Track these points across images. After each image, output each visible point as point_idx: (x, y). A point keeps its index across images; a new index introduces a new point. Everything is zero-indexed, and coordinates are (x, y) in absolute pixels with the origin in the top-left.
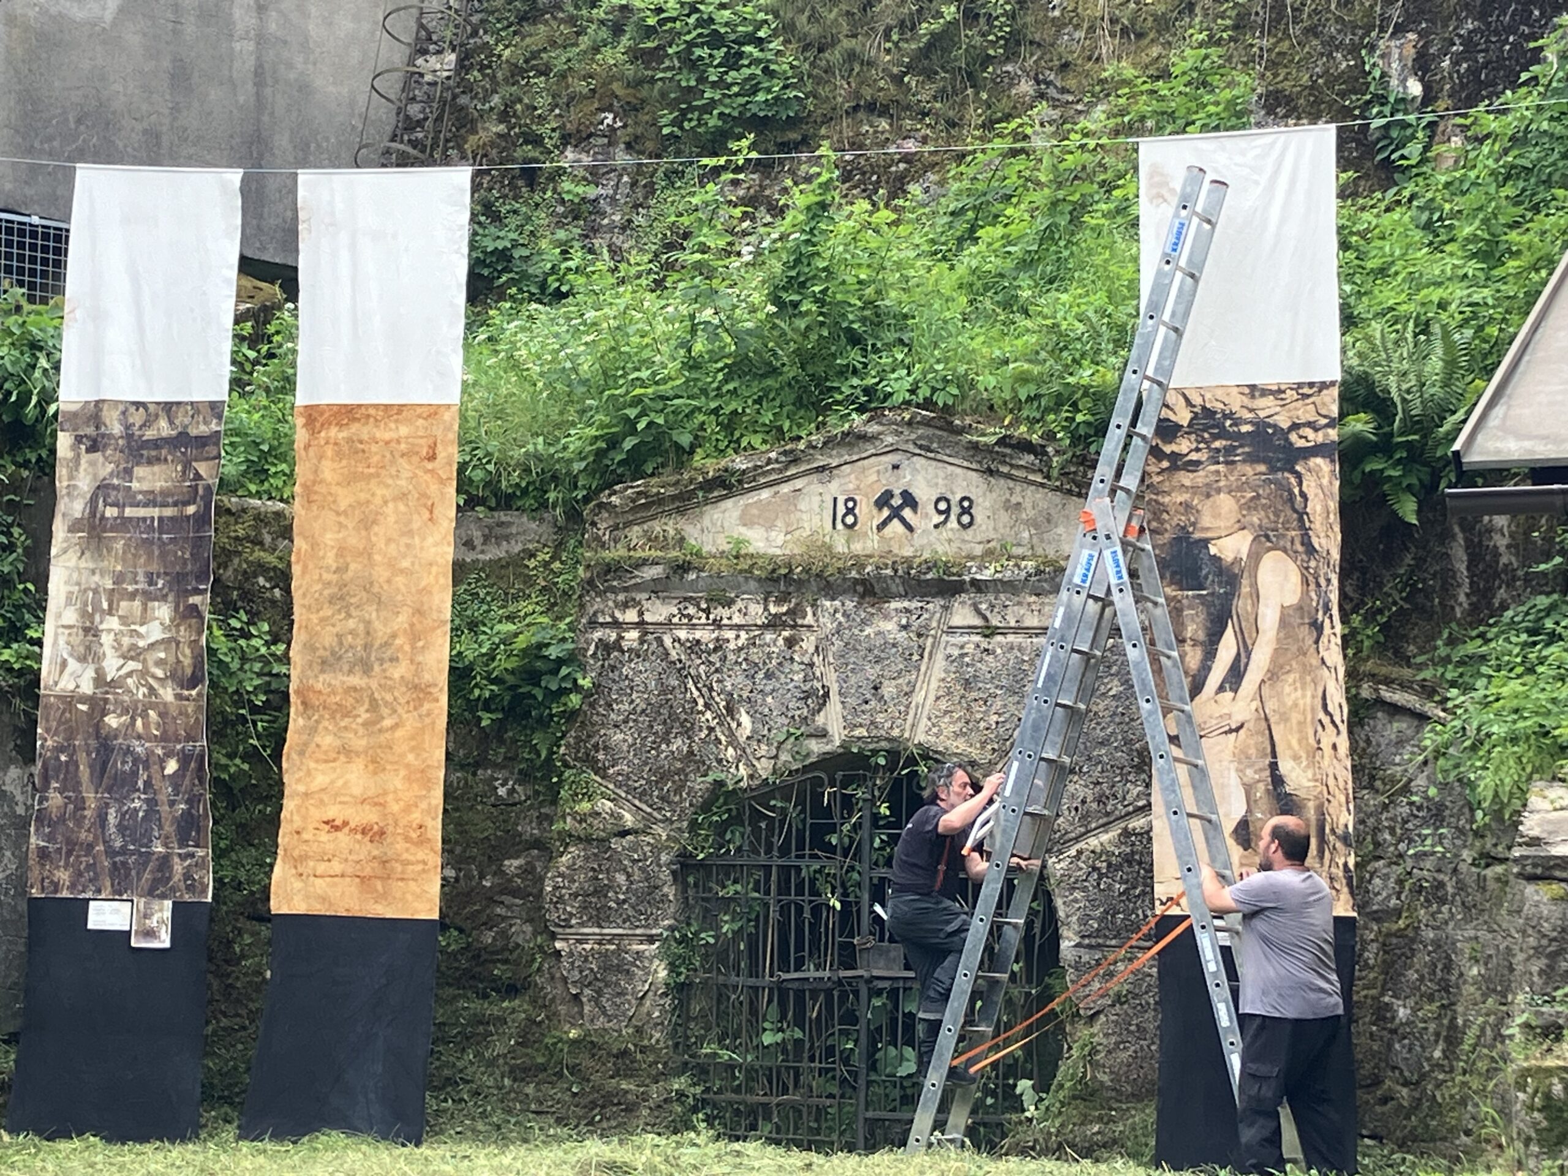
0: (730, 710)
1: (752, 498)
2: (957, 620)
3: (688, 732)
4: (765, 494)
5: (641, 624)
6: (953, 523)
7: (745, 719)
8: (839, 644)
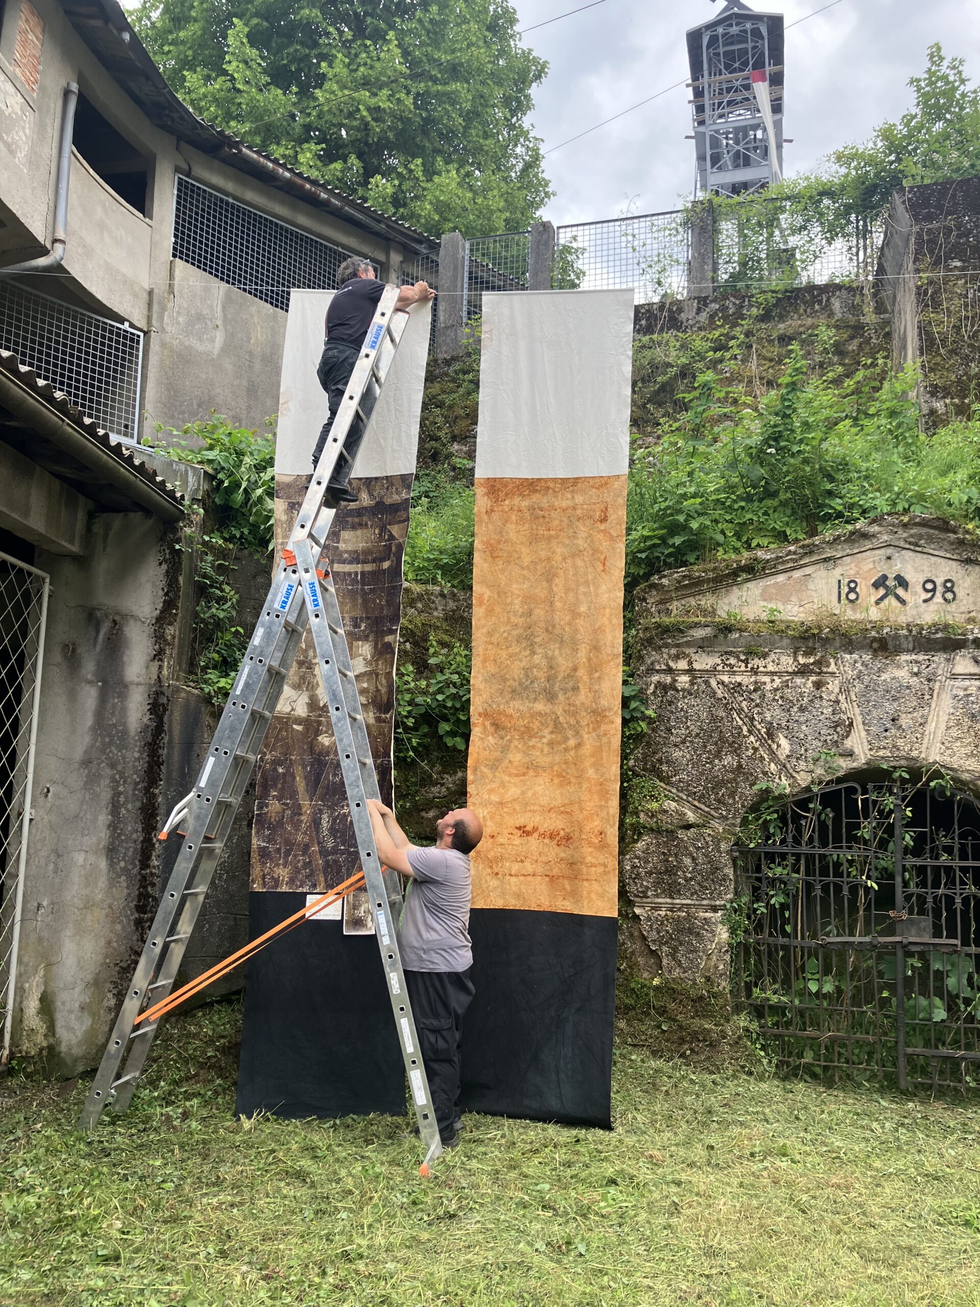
0: (770, 735)
1: (770, 581)
2: (959, 669)
3: (736, 751)
4: (781, 578)
5: (690, 671)
6: (938, 599)
7: (783, 742)
8: (859, 687)
